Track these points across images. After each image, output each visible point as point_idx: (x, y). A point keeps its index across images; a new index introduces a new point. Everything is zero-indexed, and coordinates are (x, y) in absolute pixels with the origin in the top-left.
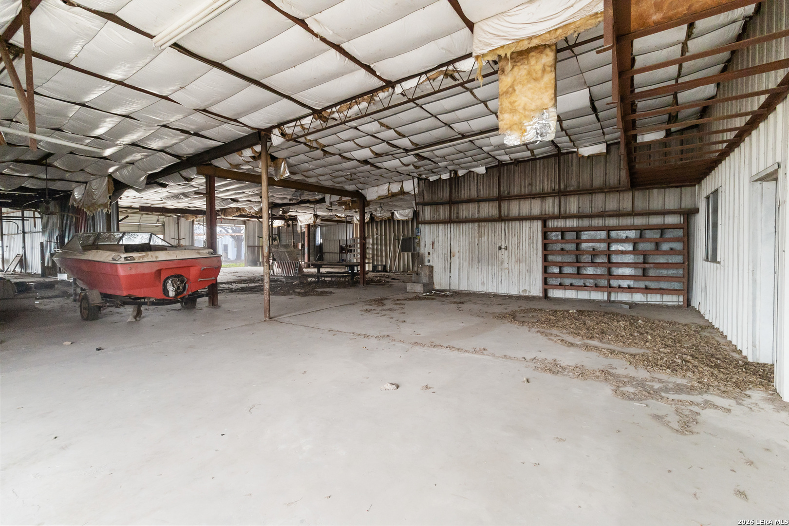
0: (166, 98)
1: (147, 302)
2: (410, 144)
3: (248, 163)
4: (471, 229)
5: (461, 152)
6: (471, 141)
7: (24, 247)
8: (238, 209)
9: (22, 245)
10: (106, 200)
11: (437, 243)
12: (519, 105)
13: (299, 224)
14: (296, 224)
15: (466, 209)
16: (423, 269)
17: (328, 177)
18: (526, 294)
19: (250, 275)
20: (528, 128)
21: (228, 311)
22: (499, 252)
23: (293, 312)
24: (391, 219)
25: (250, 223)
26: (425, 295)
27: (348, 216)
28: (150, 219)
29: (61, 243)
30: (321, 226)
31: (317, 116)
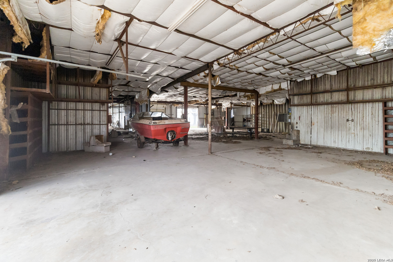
0: (171, 54)
1: (160, 142)
2: (287, 62)
3: (202, 79)
4: (326, 109)
5: (320, 63)
6: (328, 56)
7: (119, 118)
8: (196, 101)
9: (119, 117)
10: (146, 99)
11: (302, 117)
12: (369, 29)
13: (223, 107)
14: (222, 107)
15: (322, 97)
16: (293, 132)
17: (239, 83)
18: (369, 151)
19: (200, 132)
20: (377, 43)
21: (192, 148)
22: (347, 123)
23: (221, 151)
24: (272, 104)
25: (200, 107)
26: (295, 147)
27: (248, 103)
28: (160, 106)
29: (131, 116)
30: (234, 108)
31: (236, 53)
